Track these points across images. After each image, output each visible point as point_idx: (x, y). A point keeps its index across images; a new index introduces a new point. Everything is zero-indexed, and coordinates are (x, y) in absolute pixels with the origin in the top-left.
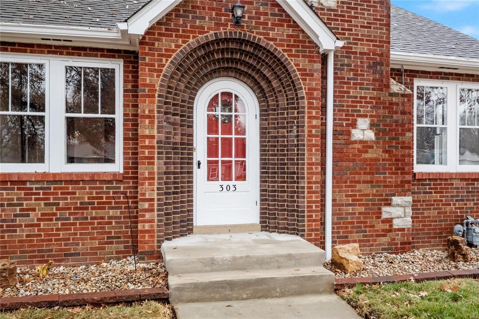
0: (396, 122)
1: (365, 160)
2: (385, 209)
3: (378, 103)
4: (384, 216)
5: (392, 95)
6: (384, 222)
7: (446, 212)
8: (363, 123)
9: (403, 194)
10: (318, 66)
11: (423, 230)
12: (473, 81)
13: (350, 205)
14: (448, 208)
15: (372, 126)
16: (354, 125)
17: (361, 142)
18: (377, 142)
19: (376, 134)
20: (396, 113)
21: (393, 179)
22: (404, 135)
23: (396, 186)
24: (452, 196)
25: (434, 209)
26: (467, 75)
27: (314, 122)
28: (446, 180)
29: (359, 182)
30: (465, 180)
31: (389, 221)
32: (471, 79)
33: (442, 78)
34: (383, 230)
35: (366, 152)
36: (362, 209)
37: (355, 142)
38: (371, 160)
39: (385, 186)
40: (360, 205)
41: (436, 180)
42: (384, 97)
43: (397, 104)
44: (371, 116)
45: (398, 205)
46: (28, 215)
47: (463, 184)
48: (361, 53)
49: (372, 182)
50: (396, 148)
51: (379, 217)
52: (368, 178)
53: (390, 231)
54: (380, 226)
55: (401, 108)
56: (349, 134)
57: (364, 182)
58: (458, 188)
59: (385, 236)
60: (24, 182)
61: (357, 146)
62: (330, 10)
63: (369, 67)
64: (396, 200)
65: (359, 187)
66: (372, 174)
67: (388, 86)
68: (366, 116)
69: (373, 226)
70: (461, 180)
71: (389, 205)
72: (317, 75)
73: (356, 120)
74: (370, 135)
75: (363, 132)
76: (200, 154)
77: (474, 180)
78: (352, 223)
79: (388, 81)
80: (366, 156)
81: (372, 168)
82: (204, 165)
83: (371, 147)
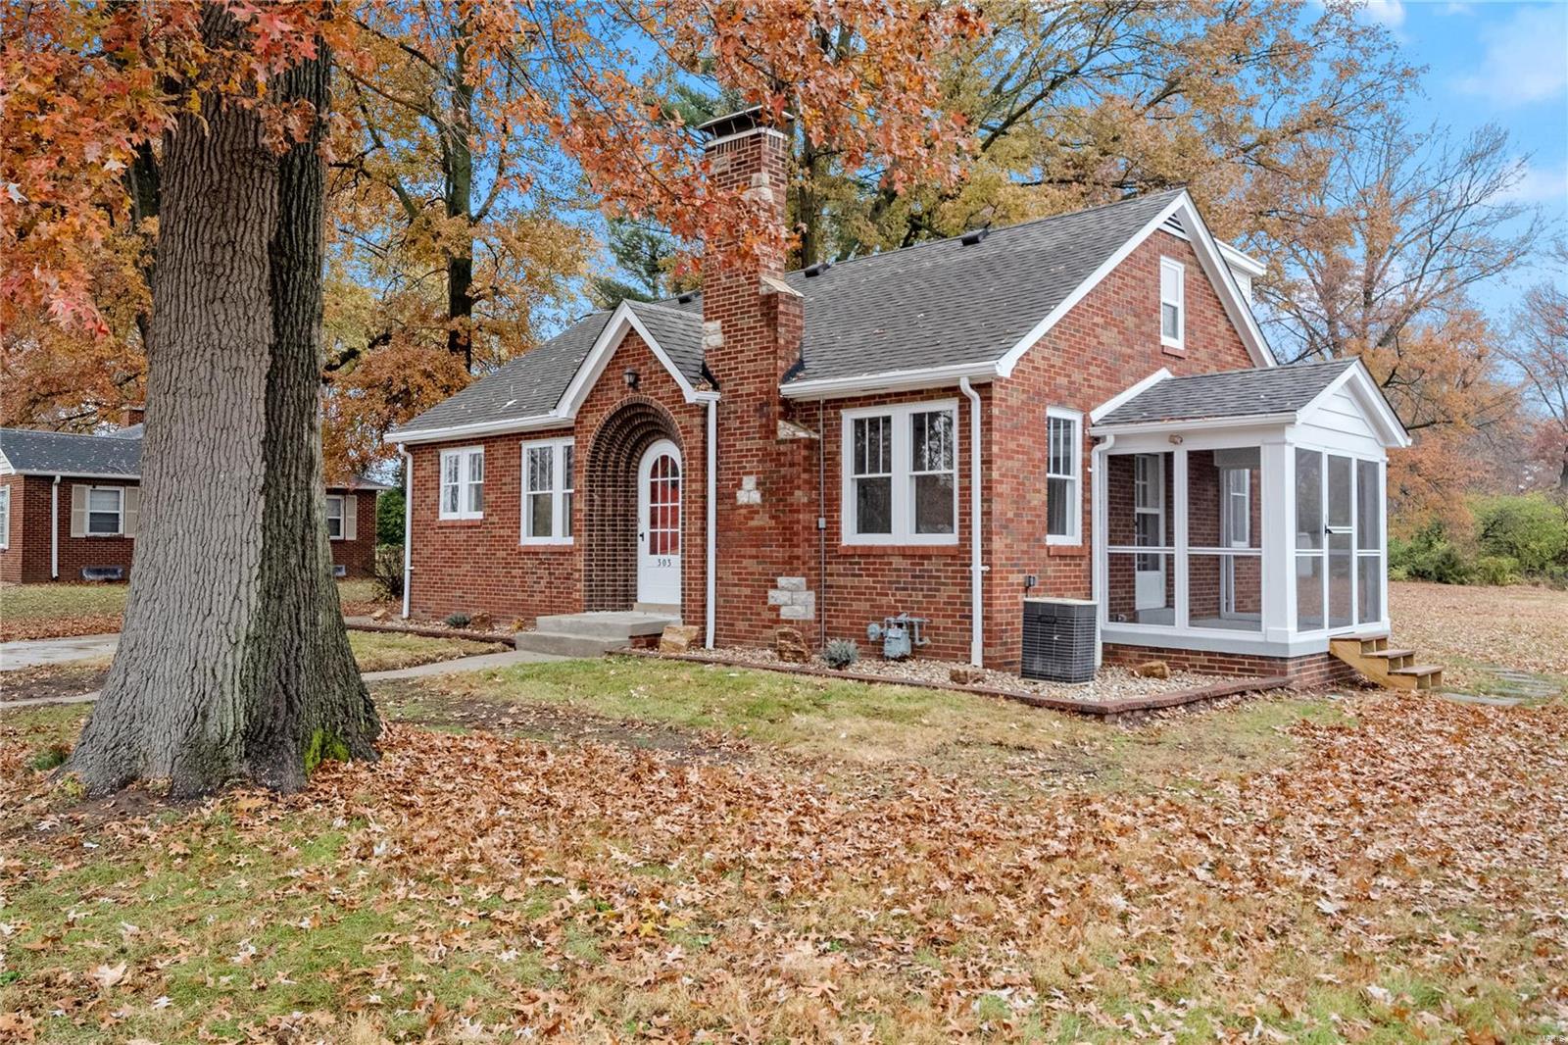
0: (784, 477)
1: (751, 529)
2: (771, 593)
3: (766, 456)
4: (771, 602)
5: (779, 442)
6: (770, 609)
7: (881, 606)
8: (749, 482)
9: (791, 573)
10: (698, 420)
11: (849, 629)
12: (922, 399)
13: (735, 585)
14: (884, 600)
15: (759, 484)
16: (739, 486)
17: (748, 506)
18: (763, 506)
19: (762, 495)
20: (784, 465)
21: (780, 554)
22: (792, 494)
23: (784, 563)
24: (890, 582)
25: (866, 600)
26: (913, 393)
27: (694, 487)
28: (881, 556)
29: (744, 557)
30: (913, 556)
31: (776, 609)
34: (769, 620)
35: (752, 519)
36: (747, 591)
37: (741, 507)
38: (757, 528)
39: (772, 563)
40: (747, 586)
41: (868, 556)
42: (772, 447)
43: (785, 454)
44: (757, 473)
45: (783, 589)
47: (906, 564)
48: (748, 395)
49: (758, 557)
50: (784, 512)
51: (765, 603)
52: (753, 551)
53: (777, 621)
54: (767, 615)
55: (789, 457)
56: (733, 496)
57: (751, 557)
58: (899, 570)
59: (771, 627)
61: (743, 511)
62: (718, 349)
63: (756, 410)
64: (782, 581)
65: (746, 562)
66: (757, 546)
67: (775, 432)
68: (751, 473)
69: (759, 614)
70: (904, 556)
71: (776, 587)
72: (697, 431)
73: (741, 480)
74: (755, 497)
75: (749, 494)
76: (644, 526)
77: (922, 557)
78: (738, 608)
79: (776, 425)
80: (752, 524)
81: (758, 538)
82: (647, 537)
83: (757, 512)
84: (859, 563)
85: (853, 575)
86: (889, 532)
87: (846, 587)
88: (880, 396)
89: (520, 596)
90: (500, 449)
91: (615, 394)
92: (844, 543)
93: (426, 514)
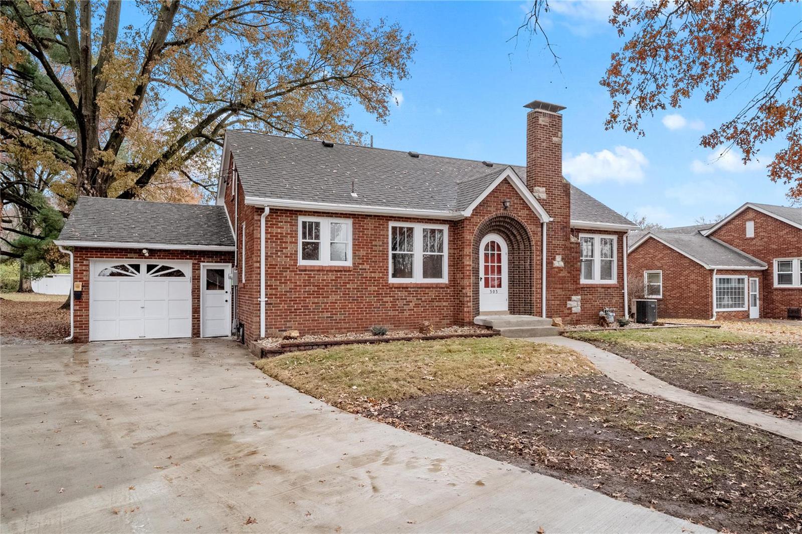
0: (573, 257)
1: (560, 277)
2: (568, 302)
3: (565, 248)
4: (568, 306)
5: (571, 243)
6: (568, 309)
7: (595, 305)
8: (558, 258)
9: (577, 294)
10: (540, 229)
13: (553, 300)
14: (596, 303)
15: (563, 259)
16: (554, 259)
17: (558, 268)
18: (565, 268)
19: (564, 264)
20: (573, 252)
21: (572, 287)
23: (574, 291)
24: (598, 297)
25: (589, 304)
26: (604, 231)
27: (538, 258)
28: (595, 288)
29: (557, 288)
31: (570, 309)
33: (592, 233)
34: (568, 314)
35: (560, 273)
36: (558, 302)
37: (555, 268)
38: (563, 277)
39: (569, 291)
40: (557, 300)
41: (590, 288)
42: (568, 244)
44: (562, 254)
45: (574, 301)
46: (409, 305)
47: (603, 290)
49: (562, 288)
50: (574, 271)
51: (566, 307)
52: (561, 286)
53: (571, 314)
54: (567, 311)
55: (575, 250)
56: (552, 263)
57: (559, 288)
58: (600, 292)
59: (568, 316)
60: (407, 288)
61: (556, 270)
62: (543, 200)
63: (561, 229)
64: (574, 298)
65: (557, 291)
66: (562, 284)
67: (569, 239)
68: (559, 254)
69: (563, 311)
70: (602, 288)
71: (570, 300)
72: (539, 234)
73: (555, 256)
74: (562, 264)
75: (558, 262)
76: (482, 274)
77: (608, 288)
78: (554, 309)
79: (569, 236)
80: (560, 275)
81: (563, 281)
82: (483, 280)
83: (562, 270)
84: (587, 290)
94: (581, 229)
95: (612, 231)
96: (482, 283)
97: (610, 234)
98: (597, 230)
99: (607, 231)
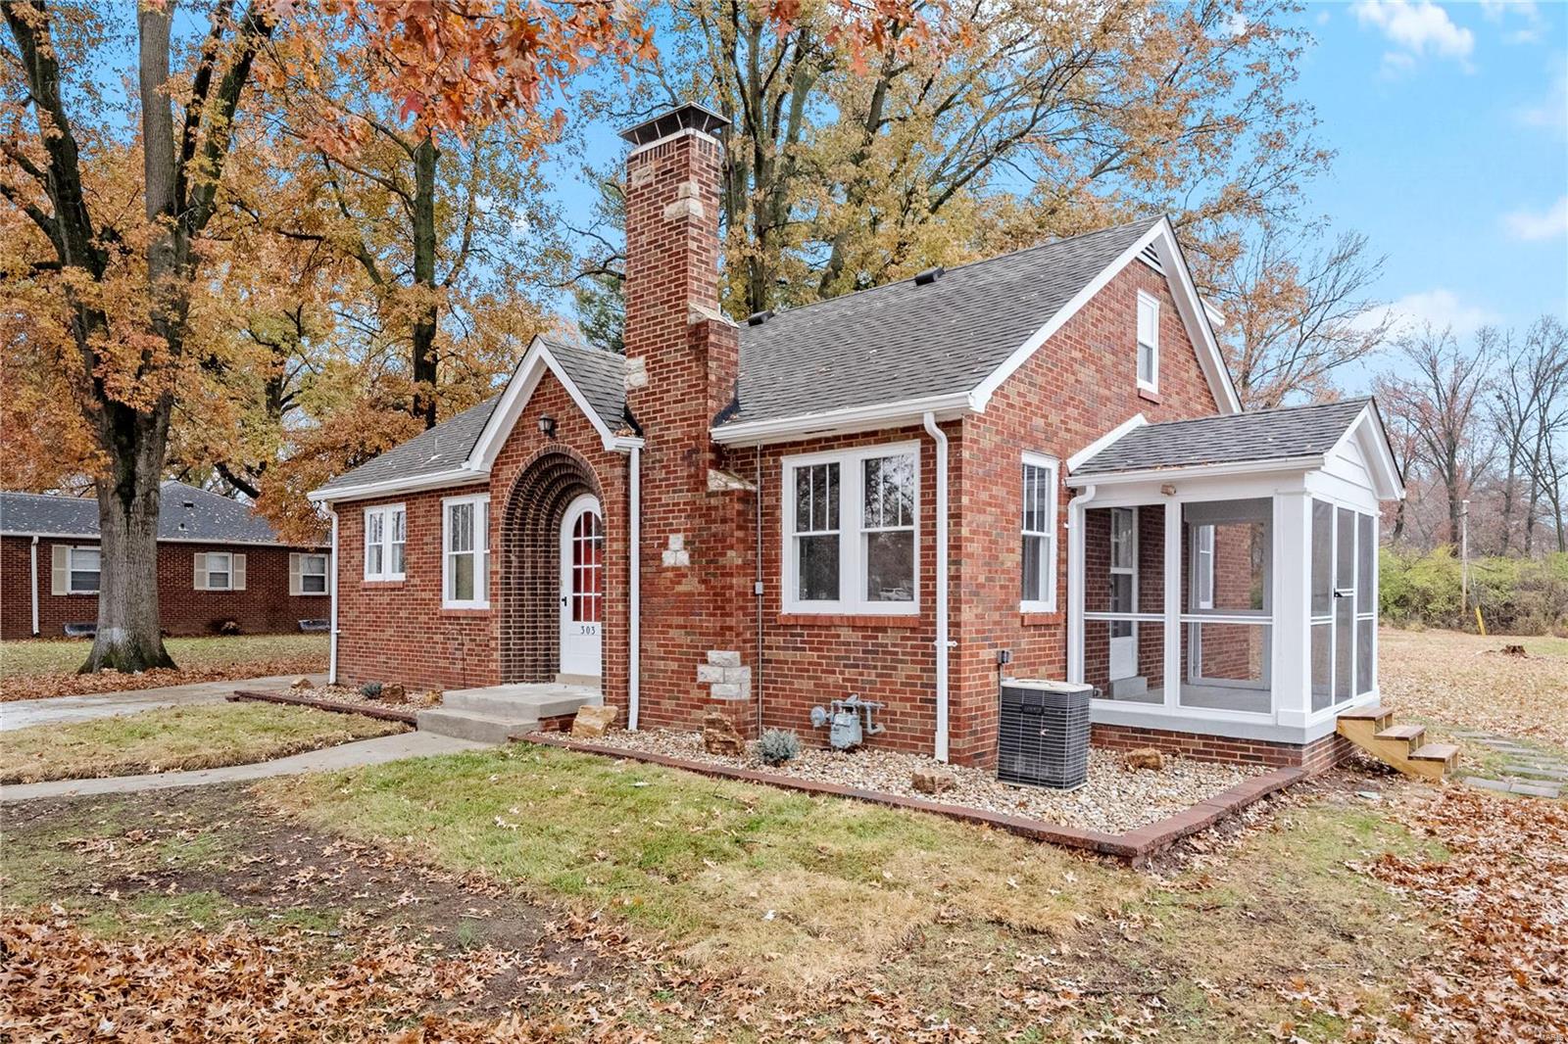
0: (715, 535)
1: (679, 594)
2: (701, 668)
3: (695, 510)
4: (700, 679)
5: (710, 495)
6: (700, 687)
7: (828, 685)
8: (676, 541)
9: (723, 646)
10: (619, 471)
11: (790, 711)
12: (877, 442)
13: (663, 659)
14: (831, 679)
15: (687, 543)
16: (665, 545)
17: (675, 569)
18: (692, 569)
19: (691, 556)
20: (715, 522)
21: (711, 623)
22: (724, 555)
23: (715, 634)
24: (837, 658)
25: (809, 678)
26: (866, 434)
27: (615, 546)
28: (828, 627)
29: (670, 626)
30: (864, 628)
31: (706, 686)
32: (872, 439)
33: (822, 448)
34: (699, 700)
35: (679, 583)
36: (674, 666)
37: (667, 569)
38: (686, 594)
39: (701, 634)
40: (674, 659)
42: (702, 500)
43: (716, 508)
44: (685, 530)
45: (714, 664)
47: (856, 636)
48: (674, 441)
49: (686, 627)
50: (715, 575)
51: (694, 680)
52: (681, 620)
53: (707, 701)
54: (696, 693)
55: (721, 512)
56: (659, 557)
57: (678, 627)
58: (849, 644)
59: (700, 708)
60: (459, 619)
61: (670, 575)
62: (642, 389)
63: (683, 459)
64: (712, 655)
65: (673, 633)
66: (685, 615)
67: (704, 483)
68: (677, 531)
69: (687, 692)
70: (854, 628)
71: (705, 662)
72: (619, 483)
73: (667, 538)
74: (683, 558)
75: (676, 555)
76: (566, 590)
77: (876, 629)
78: (664, 684)
79: (706, 475)
80: (679, 588)
81: (686, 606)
82: (570, 602)
83: (685, 576)
84: (801, 635)
85: (796, 649)
86: (837, 598)
87: (786, 662)
88: (827, 440)
89: (442, 663)
90: (422, 506)
91: (531, 443)
92: (785, 611)
93: (351, 576)
94: (783, 445)
95: (894, 430)
96: (566, 611)
97: (887, 440)
98: (837, 438)
99: (874, 433)
